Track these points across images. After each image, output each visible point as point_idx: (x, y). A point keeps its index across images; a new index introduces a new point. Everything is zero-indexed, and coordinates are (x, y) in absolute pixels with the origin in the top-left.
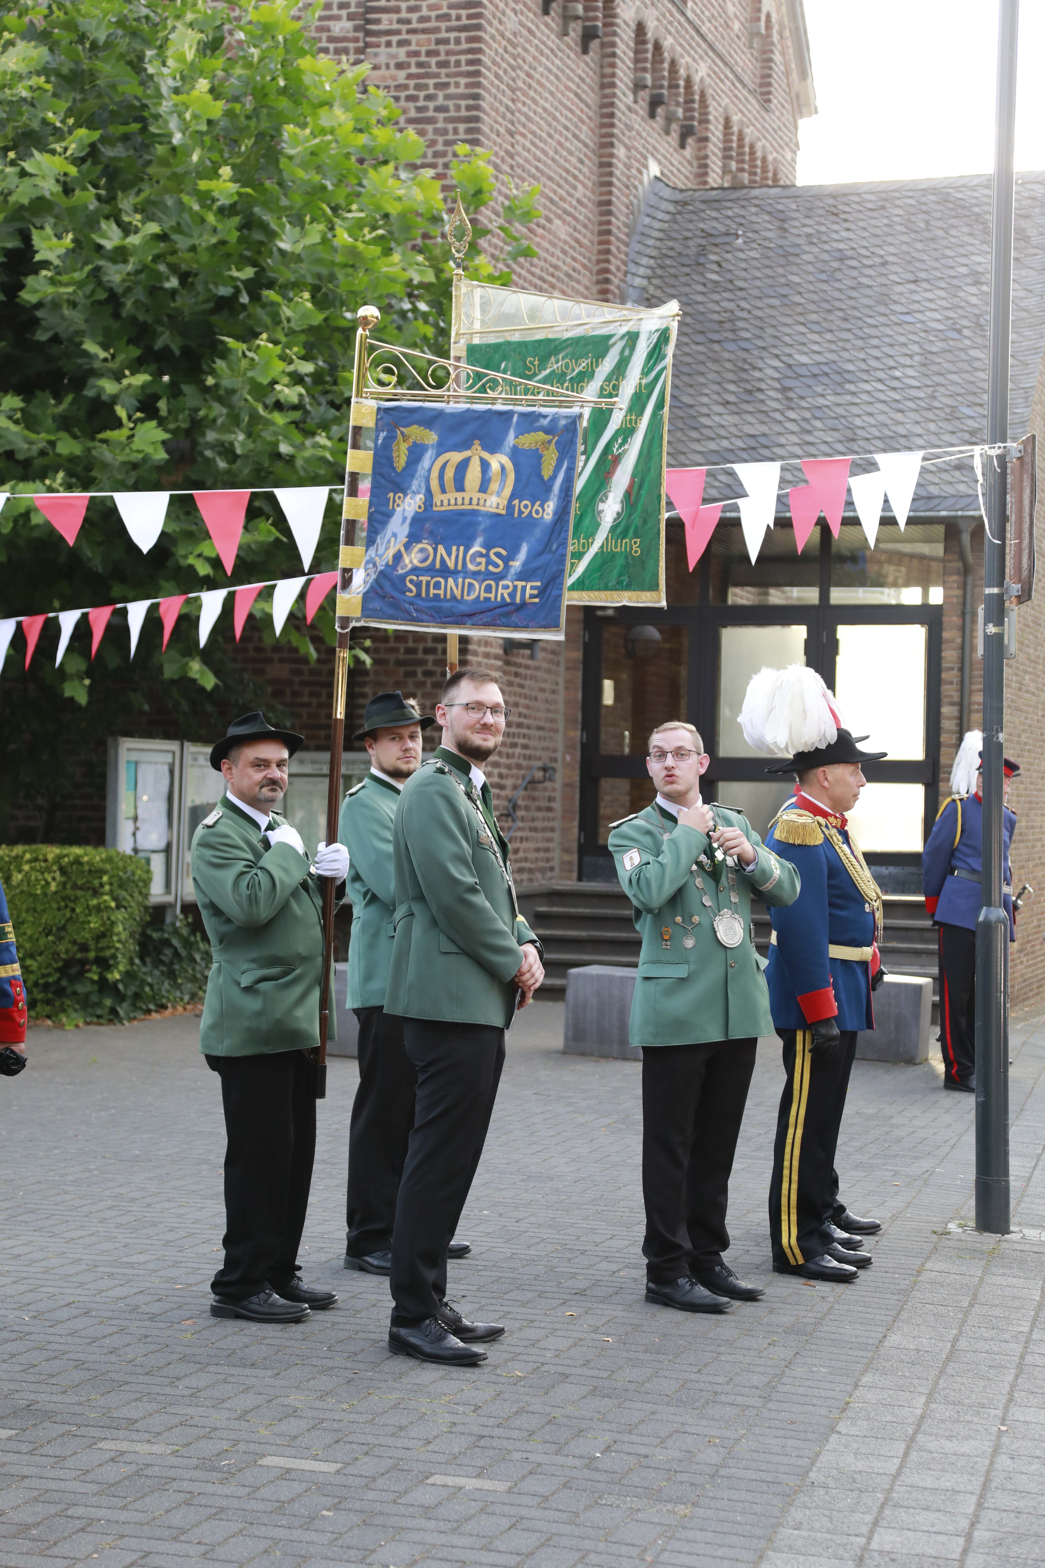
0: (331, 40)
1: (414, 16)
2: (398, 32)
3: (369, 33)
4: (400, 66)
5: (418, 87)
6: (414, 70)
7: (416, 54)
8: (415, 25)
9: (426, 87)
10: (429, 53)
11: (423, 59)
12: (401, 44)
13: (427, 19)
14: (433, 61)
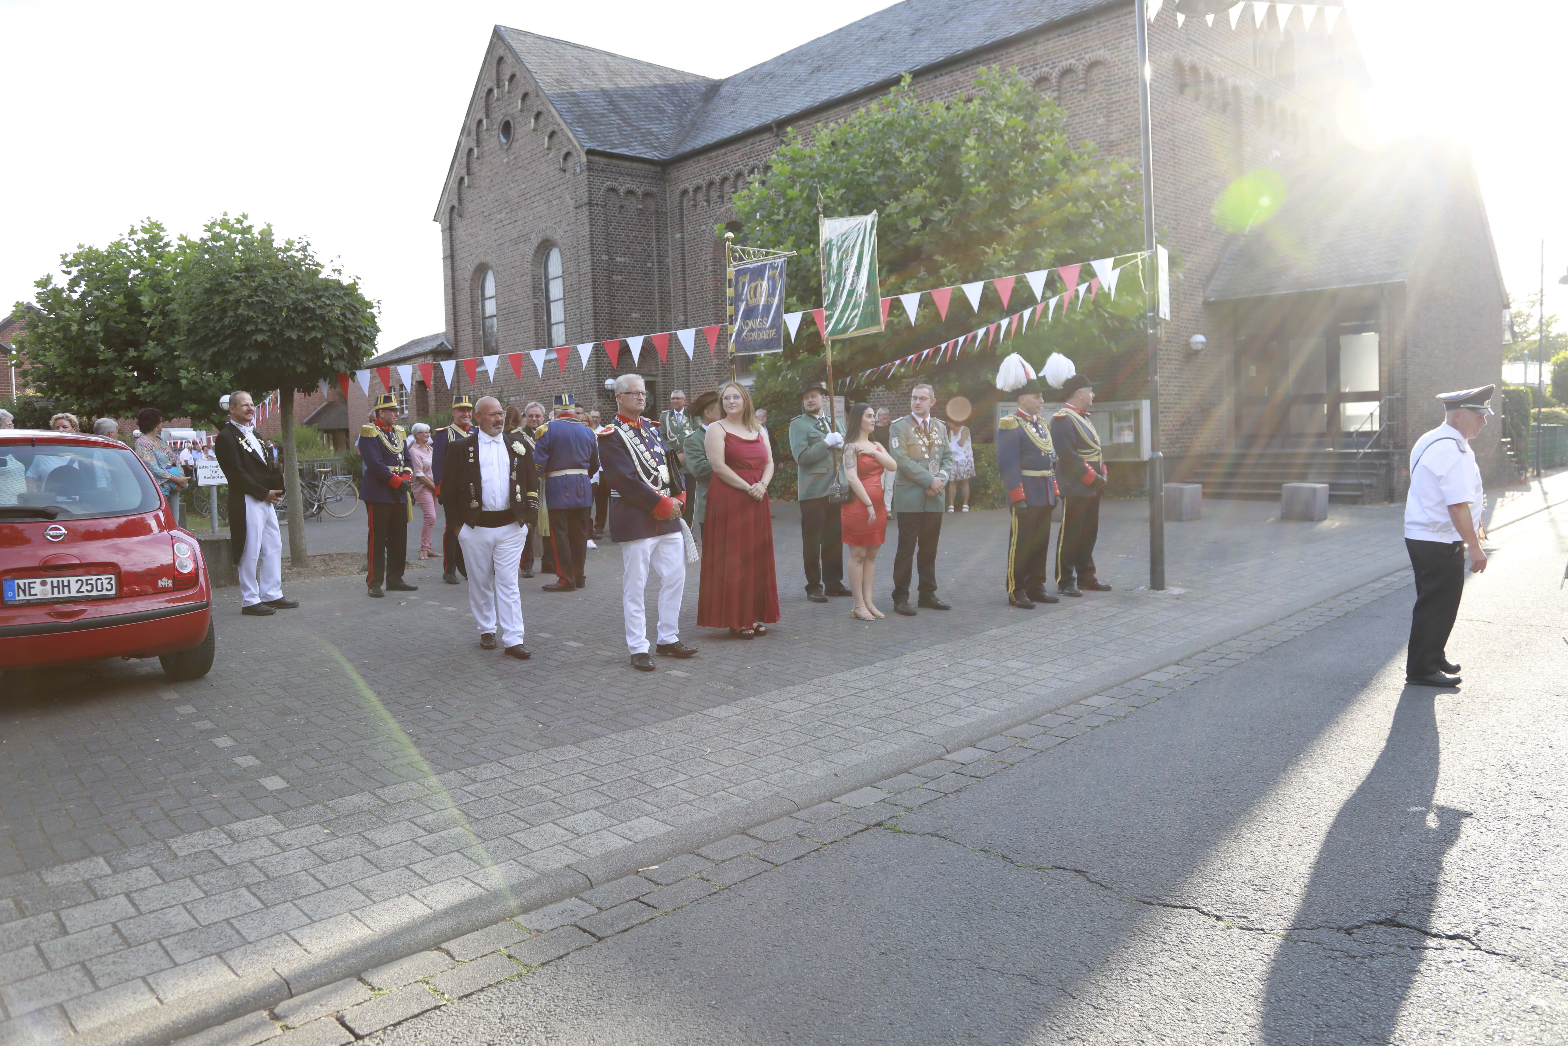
0: (1097, 126)
1: (1125, 112)
2: (1119, 119)
3: (1109, 121)
4: (1121, 131)
5: (1128, 138)
6: (1126, 132)
7: (1127, 126)
8: (1126, 115)
9: (1130, 138)
10: (1132, 124)
11: (1130, 127)
12: (1121, 123)
13: (1130, 112)
14: (1133, 127)
